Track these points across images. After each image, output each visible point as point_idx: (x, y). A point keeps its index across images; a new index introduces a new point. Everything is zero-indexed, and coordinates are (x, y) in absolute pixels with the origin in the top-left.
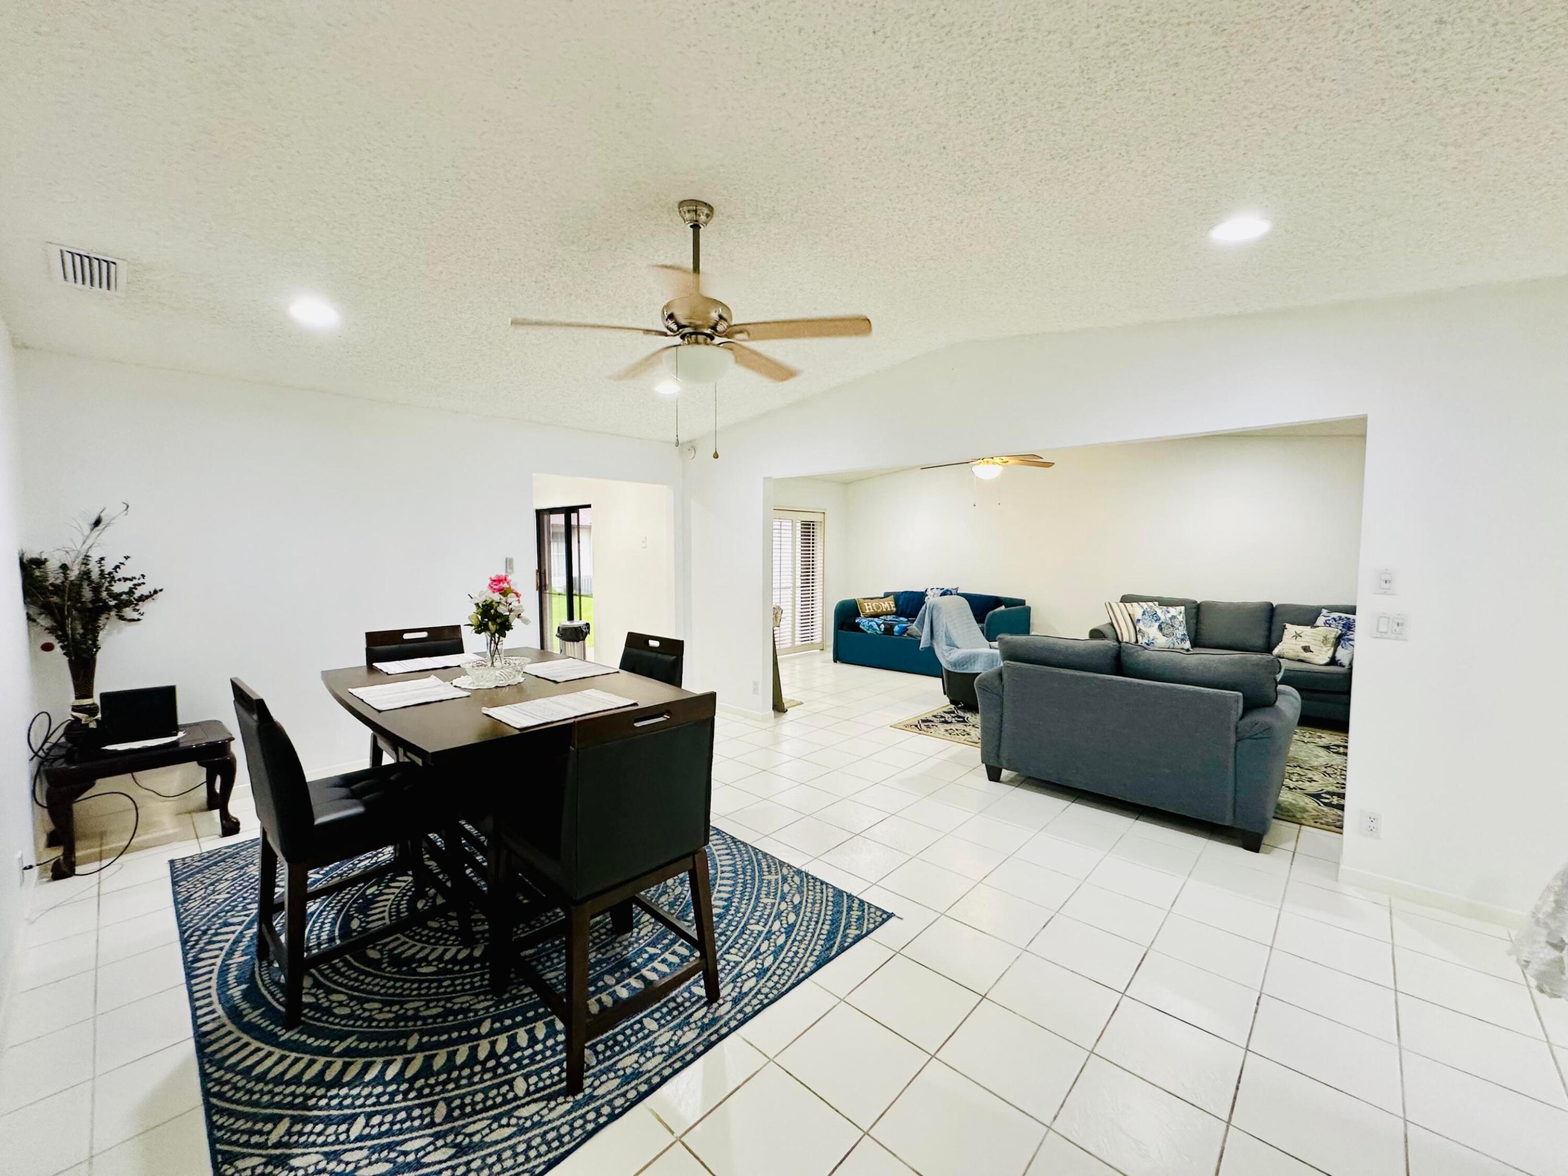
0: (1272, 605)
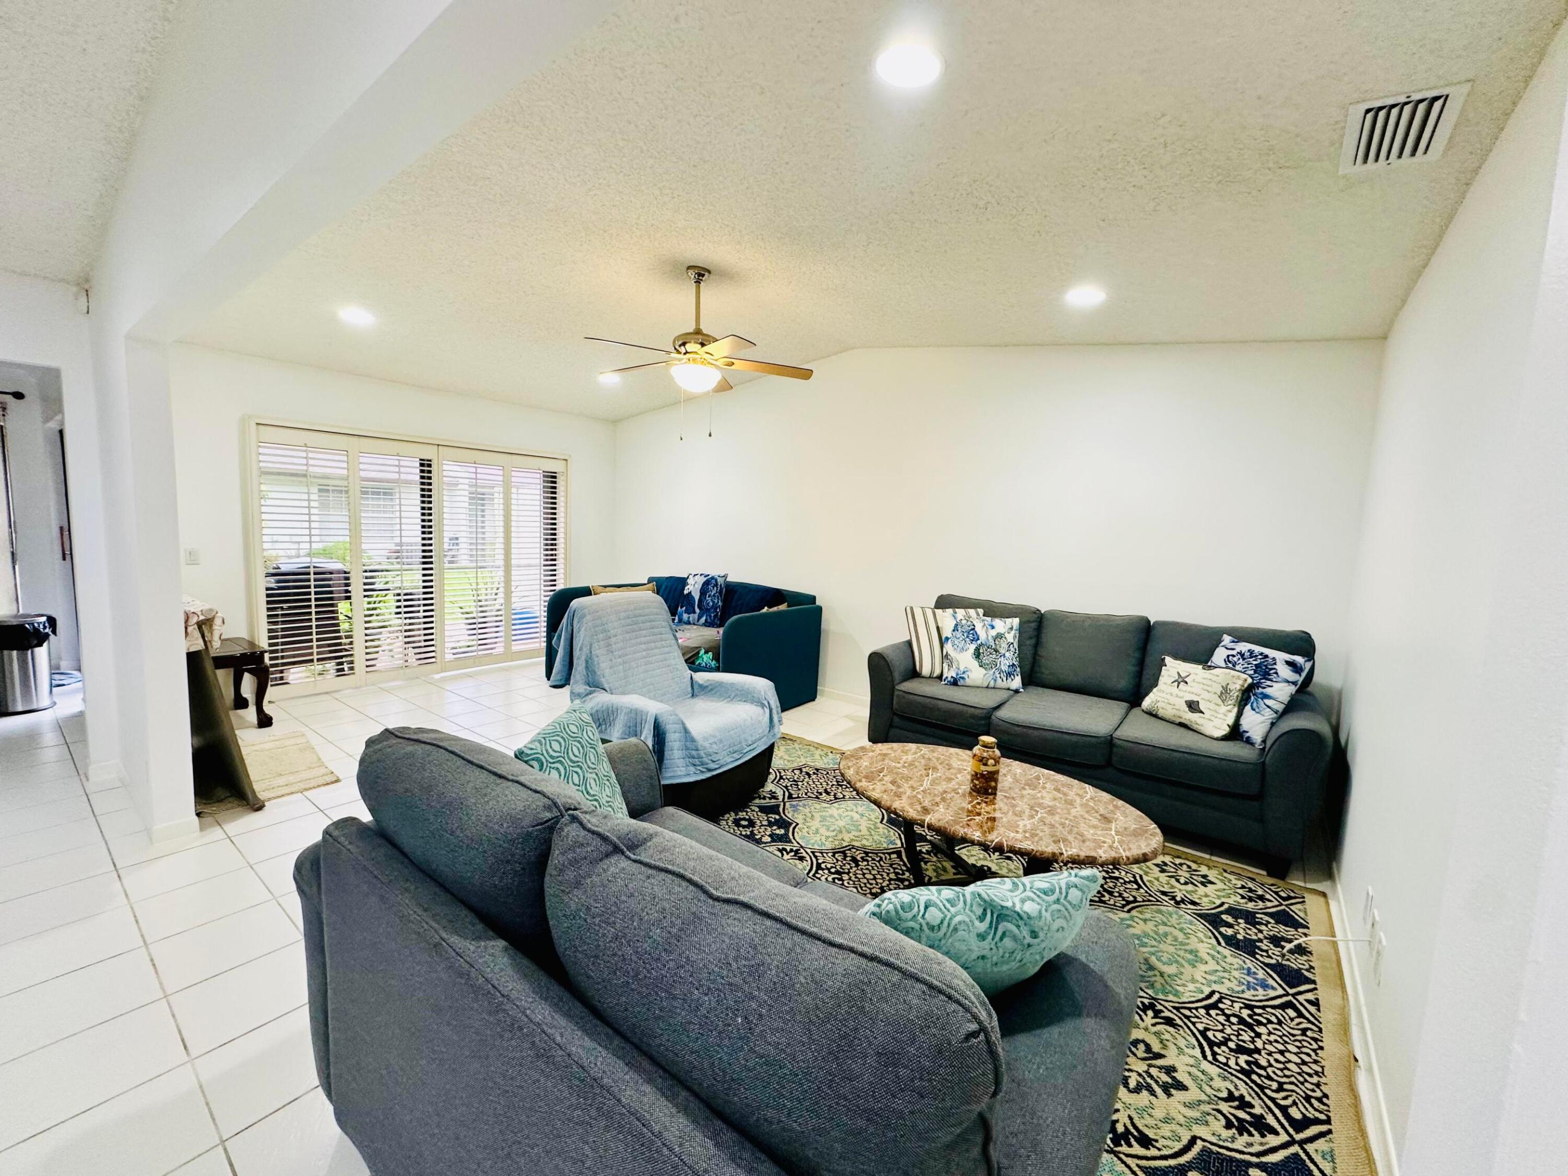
0: (1149, 622)
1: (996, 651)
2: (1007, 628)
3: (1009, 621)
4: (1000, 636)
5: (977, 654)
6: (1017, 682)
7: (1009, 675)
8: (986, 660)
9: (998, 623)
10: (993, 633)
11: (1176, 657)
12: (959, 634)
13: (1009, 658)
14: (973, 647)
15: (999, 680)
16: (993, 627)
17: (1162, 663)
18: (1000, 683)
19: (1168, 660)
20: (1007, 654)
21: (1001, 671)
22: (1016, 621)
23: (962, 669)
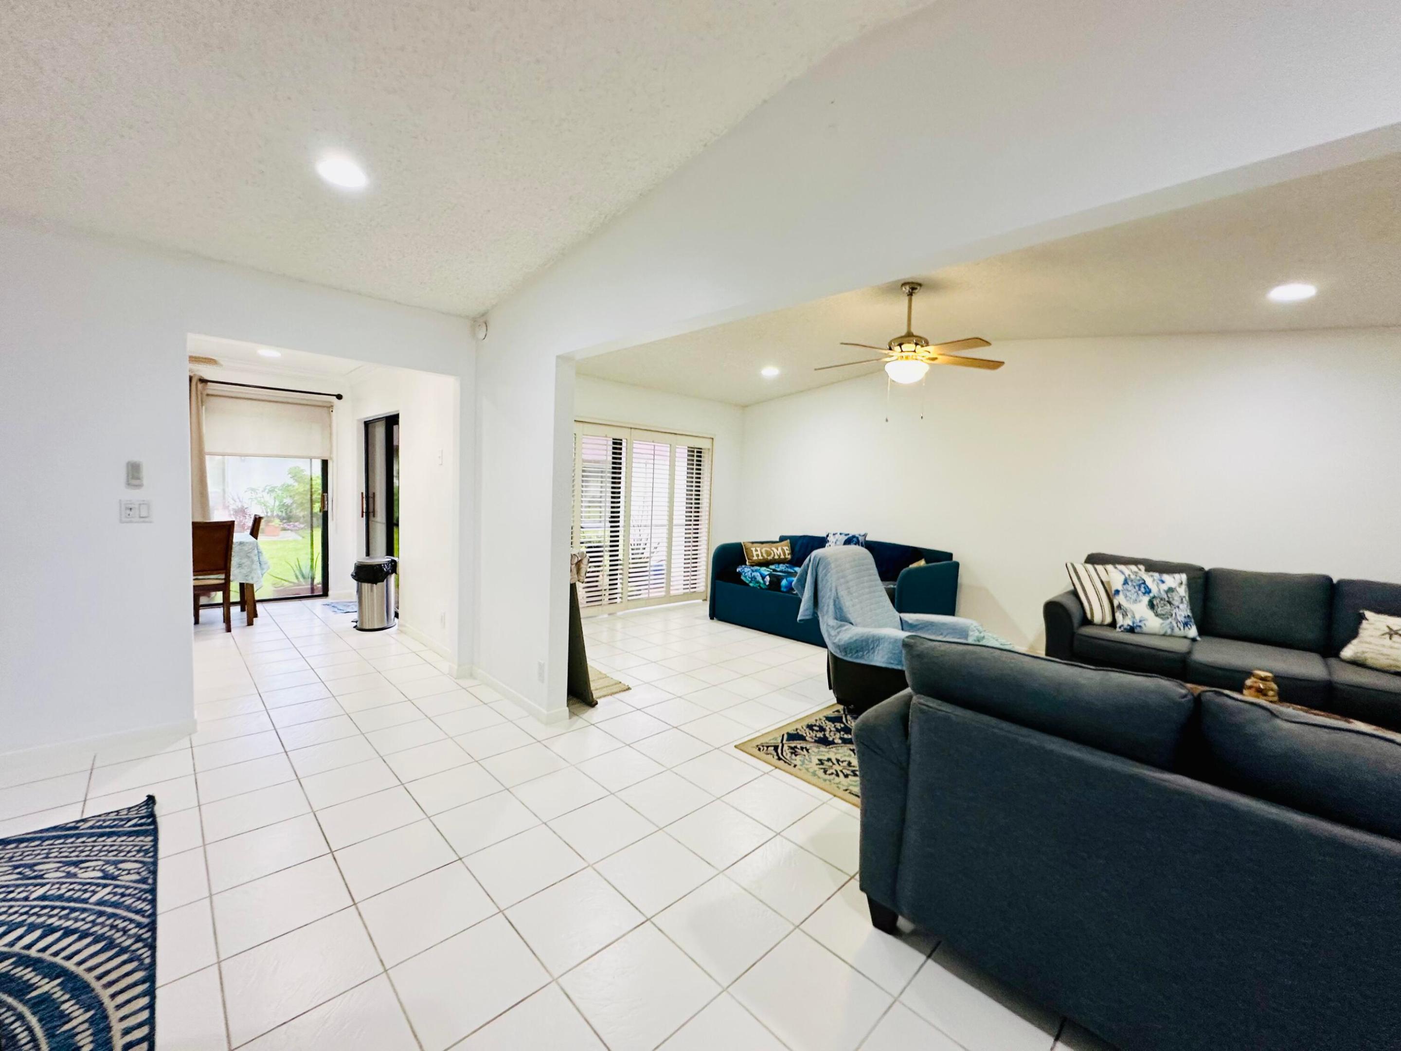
0: (1330, 580)
1: (1170, 603)
2: (1177, 582)
3: (1177, 576)
4: (1171, 590)
5: (1151, 605)
6: (1193, 632)
7: (1186, 624)
8: (1160, 610)
9: (1165, 577)
10: (1164, 587)
11: (1378, 611)
12: (1130, 587)
13: (1183, 611)
14: (1146, 599)
15: (1176, 629)
16: (1163, 582)
17: (1362, 617)
18: (1177, 632)
19: (1368, 614)
20: (1181, 606)
21: (1178, 622)
22: (1184, 577)
23: (1138, 618)
